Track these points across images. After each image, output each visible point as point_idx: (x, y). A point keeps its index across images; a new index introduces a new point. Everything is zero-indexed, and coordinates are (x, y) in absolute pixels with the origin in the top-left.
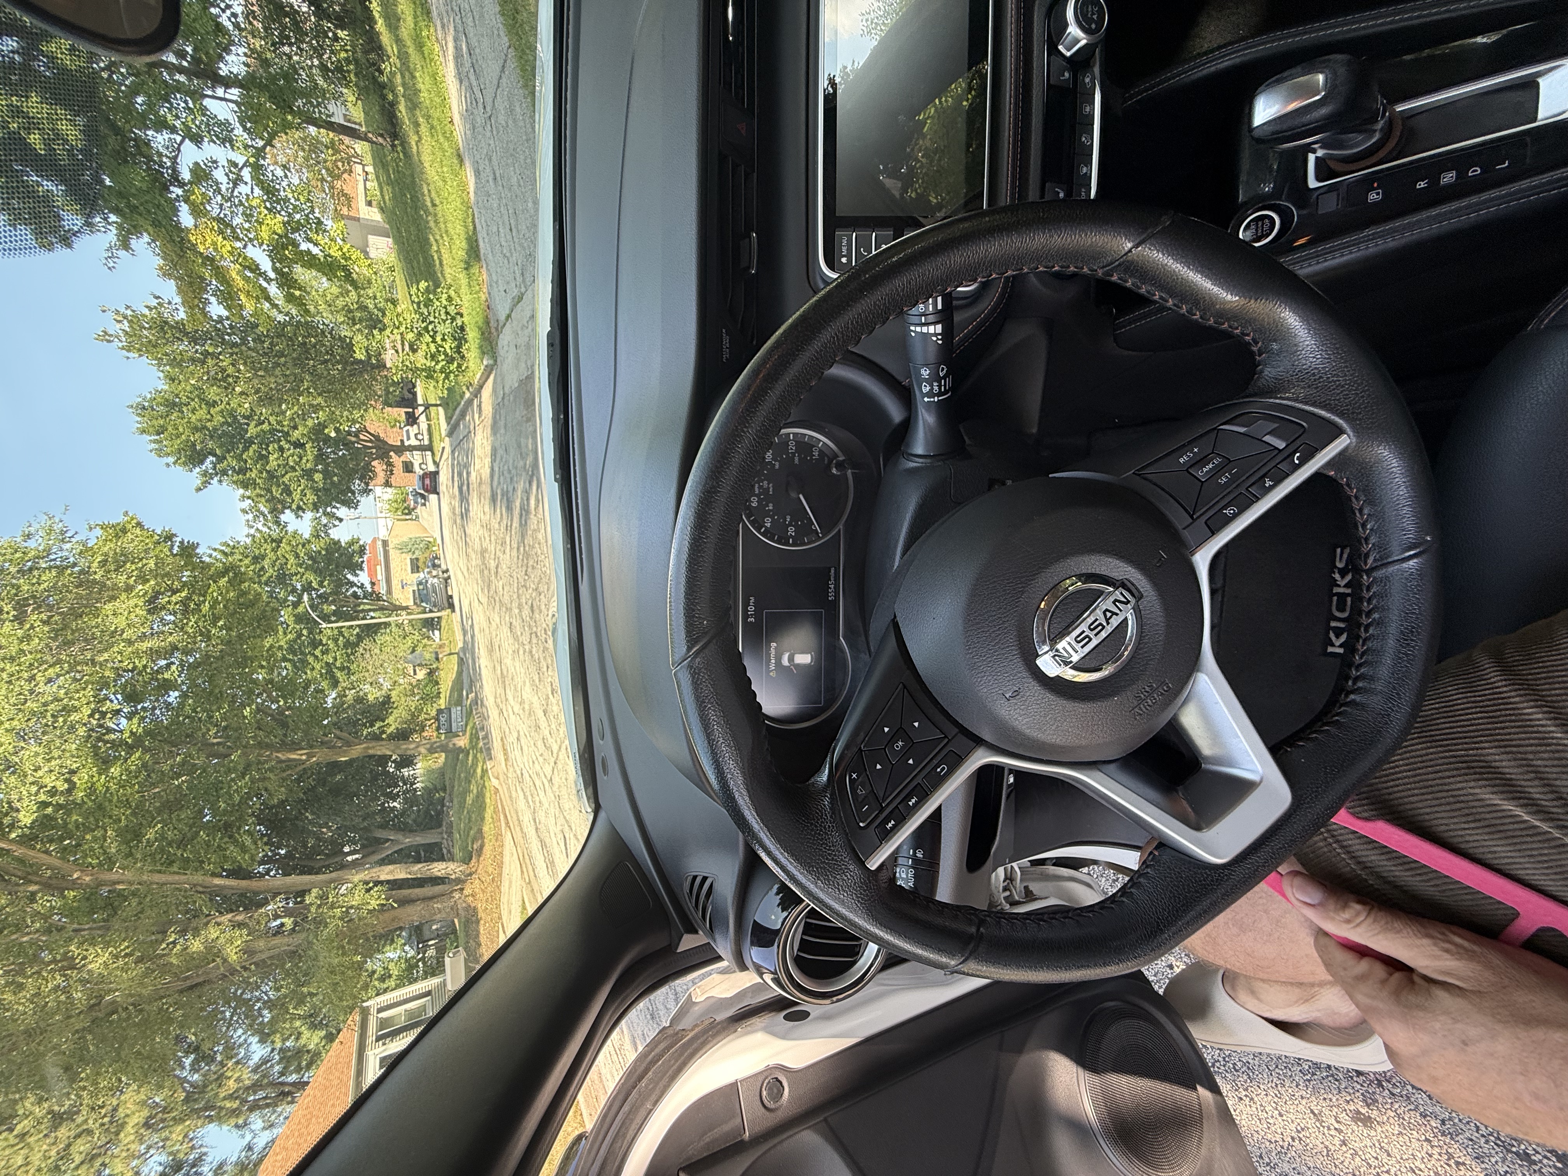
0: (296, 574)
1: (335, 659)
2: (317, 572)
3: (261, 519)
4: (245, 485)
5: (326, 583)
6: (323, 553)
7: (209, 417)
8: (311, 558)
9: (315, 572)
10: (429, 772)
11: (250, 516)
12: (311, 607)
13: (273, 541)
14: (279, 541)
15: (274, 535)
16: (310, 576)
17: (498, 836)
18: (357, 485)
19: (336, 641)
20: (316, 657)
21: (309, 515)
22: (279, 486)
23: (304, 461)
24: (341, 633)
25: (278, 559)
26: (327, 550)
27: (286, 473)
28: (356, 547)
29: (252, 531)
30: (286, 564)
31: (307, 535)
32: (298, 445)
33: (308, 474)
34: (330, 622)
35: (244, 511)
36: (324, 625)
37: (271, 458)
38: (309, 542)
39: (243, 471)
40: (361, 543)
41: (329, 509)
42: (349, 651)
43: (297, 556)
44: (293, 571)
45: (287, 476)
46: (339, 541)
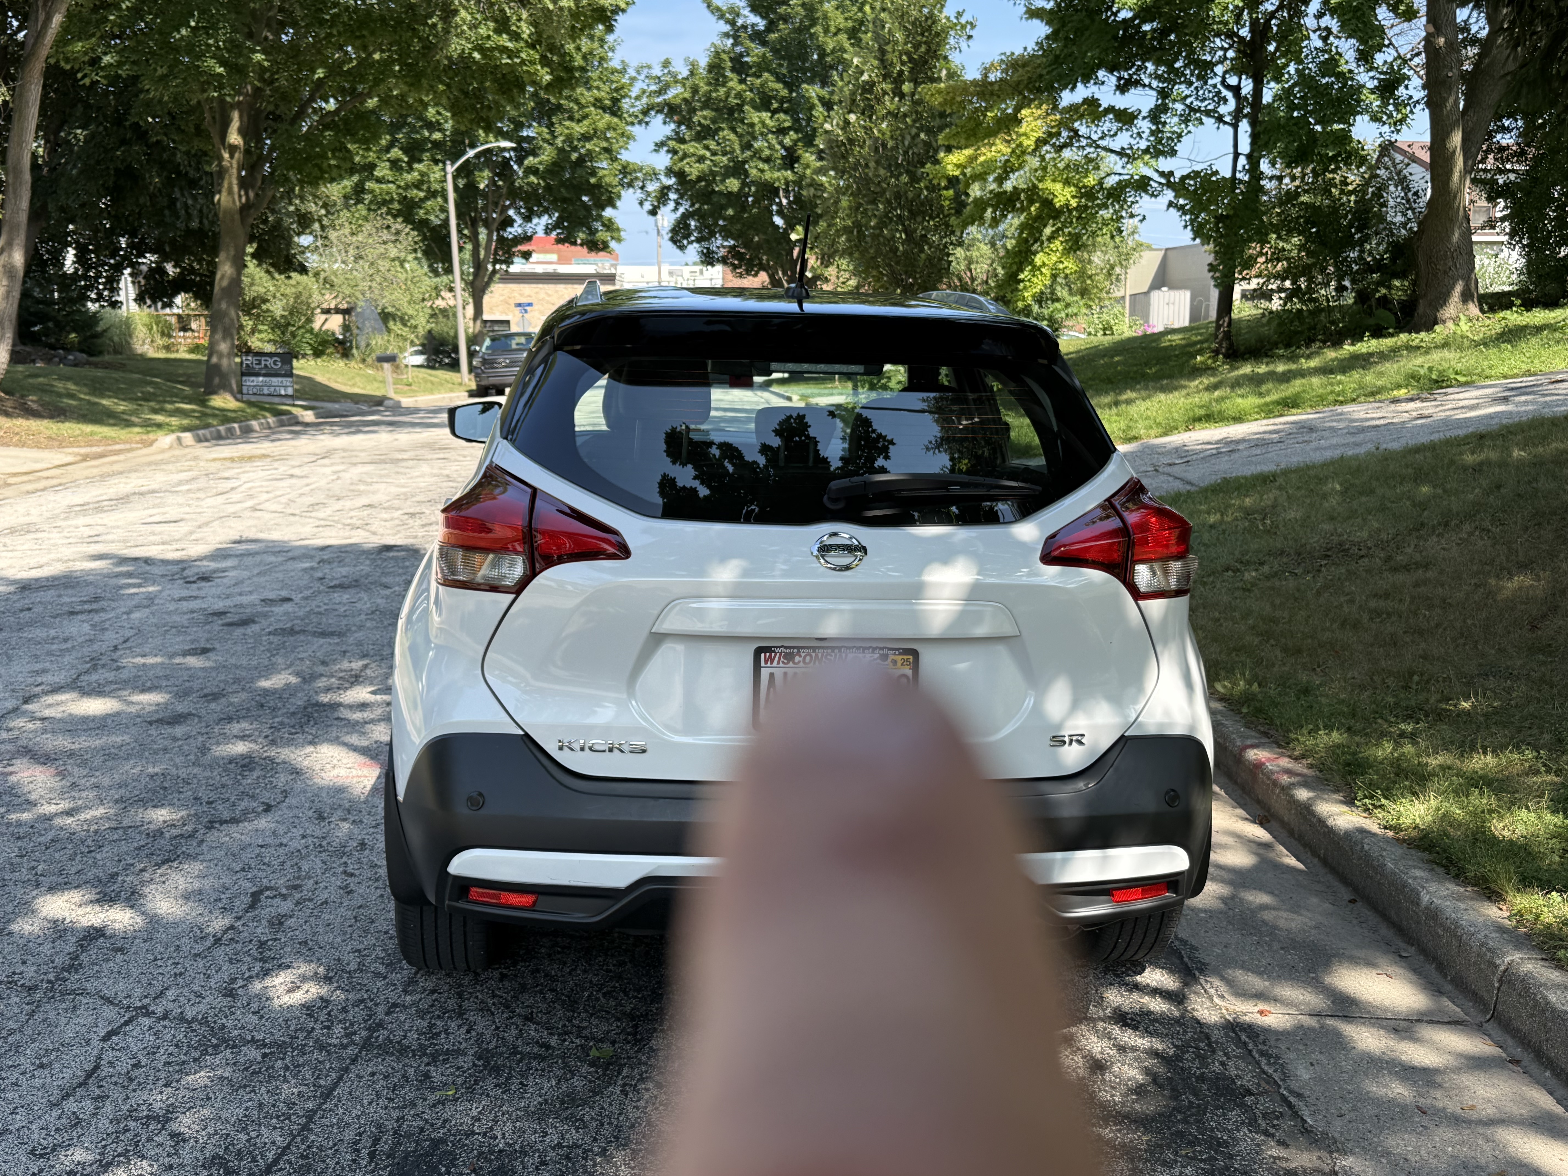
0: (552, 133)
1: (379, 181)
2: (555, 168)
3: (653, 88)
4: (715, 67)
5: (533, 179)
6: (593, 180)
7: (833, 29)
8: (581, 160)
9: (554, 164)
10: (127, 326)
11: (657, 71)
12: (489, 151)
13: (615, 101)
14: (614, 109)
15: (625, 104)
16: (547, 155)
17: (60, 443)
18: (720, 244)
19: (418, 185)
20: (388, 150)
21: (662, 160)
22: (714, 121)
23: (761, 165)
24: (432, 194)
25: (582, 107)
26: (598, 186)
27: (740, 136)
28: (602, 235)
29: (632, 72)
30: (571, 118)
31: (624, 156)
32: (791, 160)
33: (737, 169)
34: (455, 178)
35: (666, 64)
36: (450, 169)
37: (766, 115)
38: (614, 159)
39: (740, 67)
40: (613, 244)
41: (673, 196)
42: (396, 206)
43: (586, 137)
44: (558, 129)
45: (732, 136)
46: (614, 206)
